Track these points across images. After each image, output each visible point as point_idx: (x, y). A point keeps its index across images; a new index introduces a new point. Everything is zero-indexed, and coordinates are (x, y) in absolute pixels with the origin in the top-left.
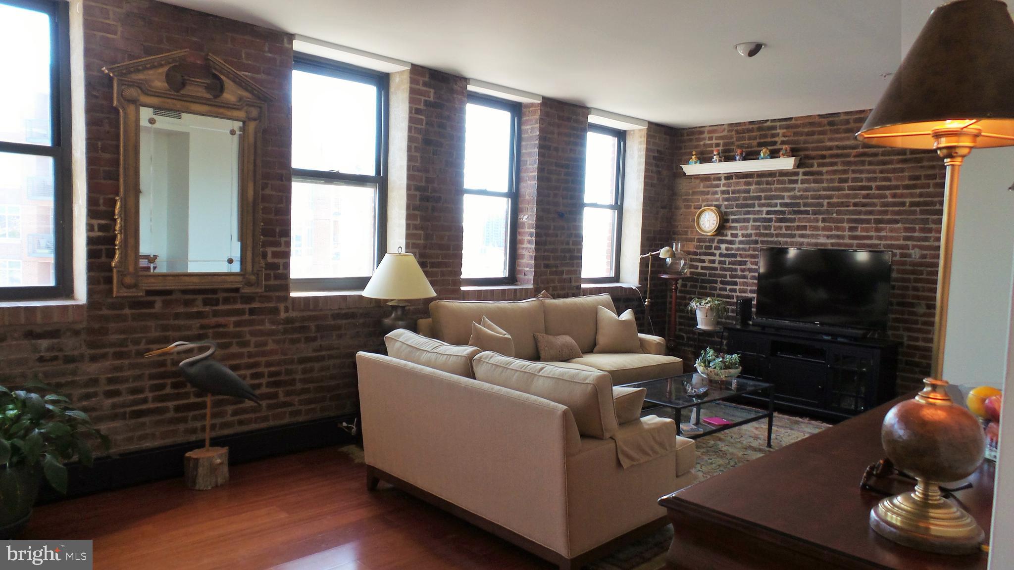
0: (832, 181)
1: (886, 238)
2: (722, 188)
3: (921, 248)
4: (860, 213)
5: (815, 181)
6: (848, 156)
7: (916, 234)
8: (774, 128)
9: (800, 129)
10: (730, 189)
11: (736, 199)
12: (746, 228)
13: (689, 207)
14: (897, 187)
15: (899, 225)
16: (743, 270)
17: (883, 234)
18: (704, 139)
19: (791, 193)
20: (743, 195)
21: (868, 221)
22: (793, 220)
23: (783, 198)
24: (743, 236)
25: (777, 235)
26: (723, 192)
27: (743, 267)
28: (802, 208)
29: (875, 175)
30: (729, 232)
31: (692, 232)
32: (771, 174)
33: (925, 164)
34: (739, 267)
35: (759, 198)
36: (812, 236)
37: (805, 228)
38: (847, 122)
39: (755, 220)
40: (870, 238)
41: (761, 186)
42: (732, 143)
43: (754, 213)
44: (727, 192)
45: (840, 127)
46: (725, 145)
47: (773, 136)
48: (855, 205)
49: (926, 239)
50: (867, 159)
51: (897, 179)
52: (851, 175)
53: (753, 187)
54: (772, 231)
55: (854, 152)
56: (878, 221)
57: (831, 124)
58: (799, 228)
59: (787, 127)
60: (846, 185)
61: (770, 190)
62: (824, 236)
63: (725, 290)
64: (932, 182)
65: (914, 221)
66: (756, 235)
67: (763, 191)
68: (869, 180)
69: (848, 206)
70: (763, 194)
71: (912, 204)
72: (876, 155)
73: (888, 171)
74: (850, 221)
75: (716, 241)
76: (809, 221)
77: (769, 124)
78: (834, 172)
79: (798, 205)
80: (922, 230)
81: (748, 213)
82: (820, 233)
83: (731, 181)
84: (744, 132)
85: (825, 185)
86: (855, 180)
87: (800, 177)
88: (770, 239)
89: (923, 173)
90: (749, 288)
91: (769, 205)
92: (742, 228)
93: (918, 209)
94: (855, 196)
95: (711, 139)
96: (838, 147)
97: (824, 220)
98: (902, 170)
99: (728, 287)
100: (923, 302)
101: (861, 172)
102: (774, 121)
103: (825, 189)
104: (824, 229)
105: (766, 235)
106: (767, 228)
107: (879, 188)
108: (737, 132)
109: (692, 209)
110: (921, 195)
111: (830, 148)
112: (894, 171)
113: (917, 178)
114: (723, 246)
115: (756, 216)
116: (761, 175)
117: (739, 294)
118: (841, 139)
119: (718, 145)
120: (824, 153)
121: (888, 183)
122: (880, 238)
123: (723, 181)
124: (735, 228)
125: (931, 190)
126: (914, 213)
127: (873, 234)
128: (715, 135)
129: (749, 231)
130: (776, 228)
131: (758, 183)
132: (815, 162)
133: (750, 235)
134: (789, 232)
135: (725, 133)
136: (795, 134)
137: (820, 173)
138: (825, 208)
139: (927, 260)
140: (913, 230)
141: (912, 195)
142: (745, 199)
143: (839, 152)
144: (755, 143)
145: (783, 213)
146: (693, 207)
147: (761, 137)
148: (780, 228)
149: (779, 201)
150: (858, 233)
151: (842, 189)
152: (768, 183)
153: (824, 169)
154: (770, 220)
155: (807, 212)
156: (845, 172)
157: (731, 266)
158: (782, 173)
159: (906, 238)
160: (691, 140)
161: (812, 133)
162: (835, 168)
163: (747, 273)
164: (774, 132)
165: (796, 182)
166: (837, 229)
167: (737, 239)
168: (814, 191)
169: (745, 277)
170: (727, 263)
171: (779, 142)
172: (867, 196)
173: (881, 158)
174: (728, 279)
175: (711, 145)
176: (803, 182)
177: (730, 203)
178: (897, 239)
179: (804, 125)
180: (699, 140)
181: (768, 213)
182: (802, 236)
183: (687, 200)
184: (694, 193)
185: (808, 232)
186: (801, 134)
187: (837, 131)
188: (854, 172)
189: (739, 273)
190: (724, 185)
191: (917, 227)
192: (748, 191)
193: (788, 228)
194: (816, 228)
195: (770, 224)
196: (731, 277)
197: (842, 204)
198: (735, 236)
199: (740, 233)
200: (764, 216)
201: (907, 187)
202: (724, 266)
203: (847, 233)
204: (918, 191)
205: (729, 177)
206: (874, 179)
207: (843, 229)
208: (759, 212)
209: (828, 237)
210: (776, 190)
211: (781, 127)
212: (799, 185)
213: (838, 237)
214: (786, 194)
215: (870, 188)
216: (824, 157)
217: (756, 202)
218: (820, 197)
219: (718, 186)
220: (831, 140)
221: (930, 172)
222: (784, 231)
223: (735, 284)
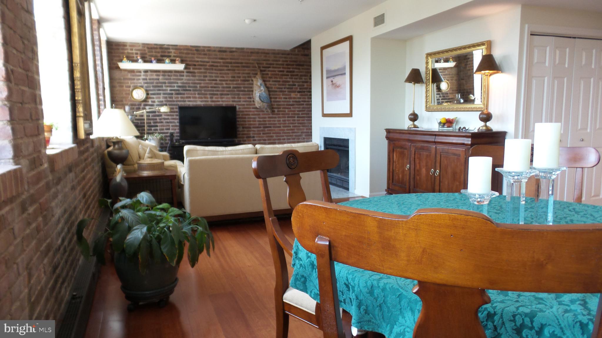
0: (200, 76)
1: (225, 101)
2: (143, 77)
3: (239, 105)
4: (213, 91)
5: (193, 76)
6: (206, 65)
7: (236, 100)
8: (169, 49)
9: (182, 51)
10: (148, 78)
11: (153, 83)
12: (159, 98)
13: (123, 86)
14: (227, 81)
15: (229, 96)
16: (160, 119)
17: (224, 100)
18: (127, 49)
19: (182, 81)
20: (155, 81)
21: (217, 95)
22: (184, 94)
23: (178, 83)
24: (158, 102)
25: (177, 101)
26: (144, 79)
27: (160, 117)
28: (187, 88)
29: (218, 75)
30: (150, 100)
31: (126, 100)
32: (170, 71)
33: (237, 72)
34: (158, 118)
35: (165, 83)
36: (194, 101)
37: (190, 98)
38: (204, 51)
39: (164, 94)
40: (219, 101)
41: (165, 77)
42: (146, 54)
43: (163, 90)
44: (146, 79)
45: (200, 52)
46: (141, 54)
47: (169, 52)
48: (212, 87)
49: (240, 101)
50: (214, 68)
51: (227, 77)
52: (208, 75)
53: (161, 77)
54: (174, 99)
55: (208, 64)
56: (222, 94)
57: (197, 50)
58: (187, 98)
59: (176, 49)
60: (206, 79)
61: (171, 79)
62: (199, 101)
63: (151, 130)
64: (239, 79)
65: (235, 94)
66: (165, 101)
67: (167, 79)
68: (216, 77)
69: (208, 88)
70: (167, 81)
71: (234, 88)
72: (217, 66)
73: (223, 74)
74: (210, 94)
75: (142, 105)
76: (191, 94)
77: (165, 46)
78: (201, 73)
79: (185, 87)
80: (238, 98)
81: (160, 90)
82: (197, 99)
83: (147, 73)
84: (151, 48)
85: (197, 78)
86: (210, 76)
87: (185, 74)
88: (173, 103)
89: (236, 75)
90: (165, 128)
91: (170, 87)
92: (157, 98)
93: (236, 89)
94: (211, 84)
95: (132, 50)
96: (201, 61)
97: (199, 94)
98: (228, 74)
99: (153, 128)
100: (241, 126)
101: (212, 73)
102: (169, 45)
103: (197, 80)
104: (199, 98)
105: (171, 101)
106: (172, 98)
107: (220, 80)
108: (148, 48)
109: (125, 88)
110: (236, 84)
111: (198, 61)
112: (225, 74)
113: (234, 77)
114: (147, 107)
115: (164, 92)
116: (165, 71)
117: (160, 131)
118: (202, 58)
119: (137, 54)
120: (195, 63)
121: (223, 79)
122: (223, 101)
123: (143, 73)
124: (153, 98)
125: (239, 82)
126: (234, 91)
127: (220, 100)
128: (134, 48)
129: (161, 99)
130: (176, 98)
131: (163, 75)
132: (191, 67)
133: (162, 102)
134: (182, 99)
135: (141, 48)
136: (180, 53)
137: (194, 73)
138: (198, 88)
139: (241, 110)
140: (235, 98)
141: (233, 84)
142: (157, 83)
143: (202, 63)
144: (159, 55)
145: (178, 90)
146: (124, 87)
147: (162, 52)
148: (178, 98)
149: (175, 85)
150: (214, 99)
151: (205, 80)
152: (169, 76)
153: (196, 71)
154: (172, 94)
155: (190, 90)
156: (205, 73)
157: (153, 118)
158: (176, 71)
159: (233, 101)
160: (118, 49)
161: (188, 54)
162: (201, 71)
163: (163, 120)
164: (169, 50)
165: (183, 76)
166: (205, 98)
167: (155, 104)
168: (192, 80)
169: (162, 122)
170: (151, 116)
171: (172, 56)
172: (216, 84)
173: (219, 68)
174: (152, 124)
175: (133, 53)
176: (187, 76)
177: (148, 85)
178: (230, 102)
179: (184, 49)
180: (123, 49)
181: (171, 90)
182: (189, 101)
183: (121, 83)
184: (124, 79)
185: (191, 99)
186: (183, 53)
187: (200, 54)
188: (209, 73)
189: (158, 121)
190: (144, 75)
191: (236, 97)
192: (158, 79)
193: (182, 98)
194: (195, 98)
195: (172, 96)
196: (154, 123)
197: (206, 87)
198: (154, 102)
199: (156, 100)
200: (169, 92)
201: (231, 81)
202: (149, 118)
203: (209, 99)
204: (235, 82)
205: (146, 71)
206: (218, 77)
207: (207, 98)
208: (165, 90)
209: (201, 101)
210: (173, 79)
211: (173, 49)
212: (185, 78)
213: (206, 101)
214: (179, 81)
215: (216, 80)
216: (195, 65)
217: (164, 85)
218: (195, 83)
219: (140, 76)
220: (197, 58)
221: (238, 75)
222: (180, 99)
223: (157, 126)
